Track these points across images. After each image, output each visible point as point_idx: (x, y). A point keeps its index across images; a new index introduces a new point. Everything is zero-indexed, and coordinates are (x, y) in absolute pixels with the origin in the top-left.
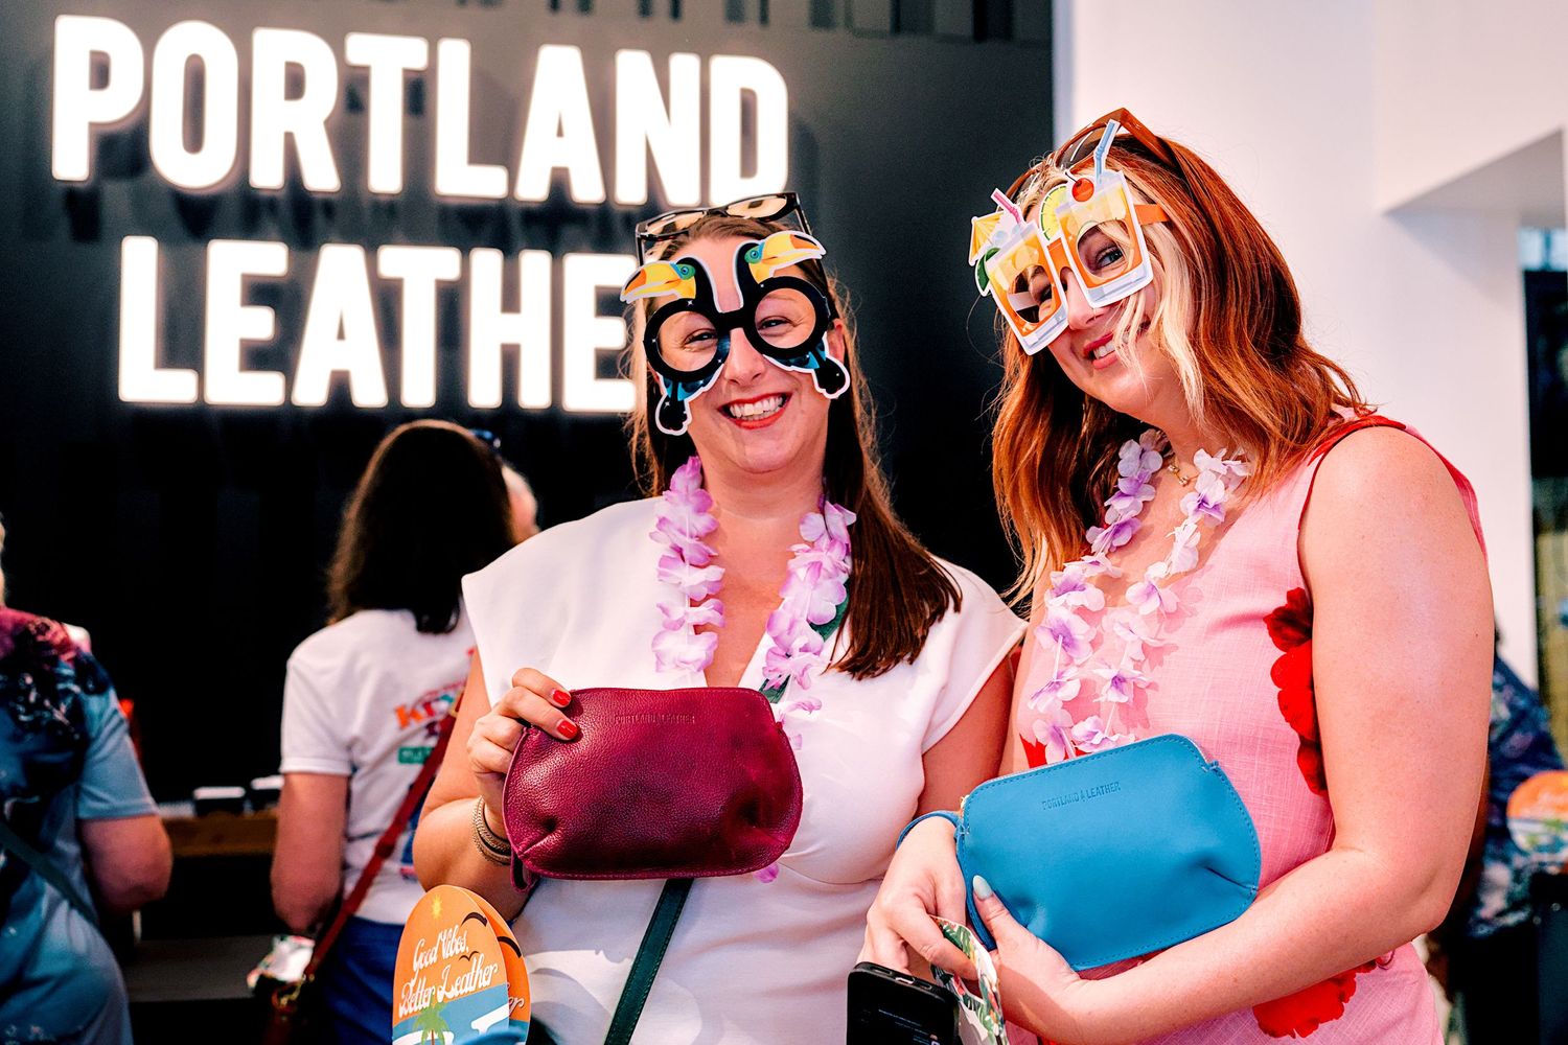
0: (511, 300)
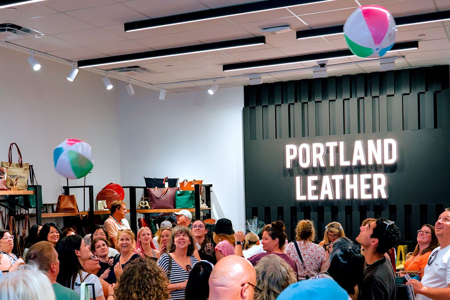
0: (352, 182)
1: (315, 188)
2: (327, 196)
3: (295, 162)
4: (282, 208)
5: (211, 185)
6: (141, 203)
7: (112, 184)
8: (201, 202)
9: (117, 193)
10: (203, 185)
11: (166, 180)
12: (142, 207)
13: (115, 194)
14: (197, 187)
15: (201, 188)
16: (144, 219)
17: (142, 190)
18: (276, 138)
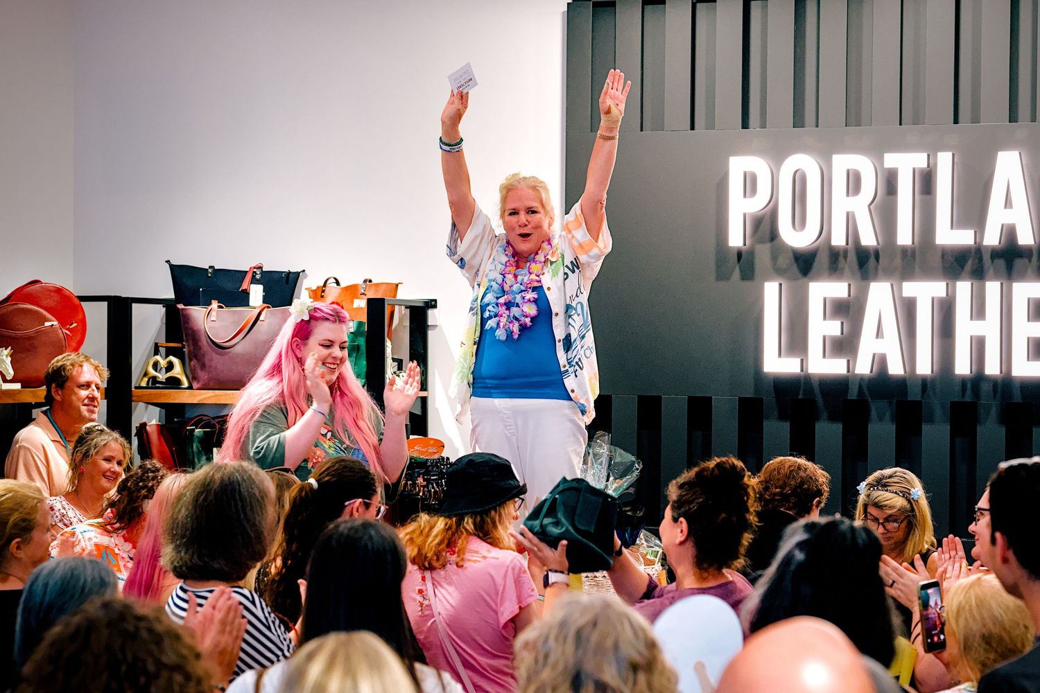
0: (979, 311)
1: (834, 328)
2: (881, 361)
3: (764, 227)
4: (707, 401)
5: (432, 304)
6: (151, 363)
7: (37, 286)
8: (390, 367)
9: (55, 323)
10: (401, 303)
11: (253, 276)
12: (154, 378)
13: (47, 324)
14: (376, 308)
15: (392, 314)
16: (161, 429)
17: (160, 310)
18: (693, 128)
